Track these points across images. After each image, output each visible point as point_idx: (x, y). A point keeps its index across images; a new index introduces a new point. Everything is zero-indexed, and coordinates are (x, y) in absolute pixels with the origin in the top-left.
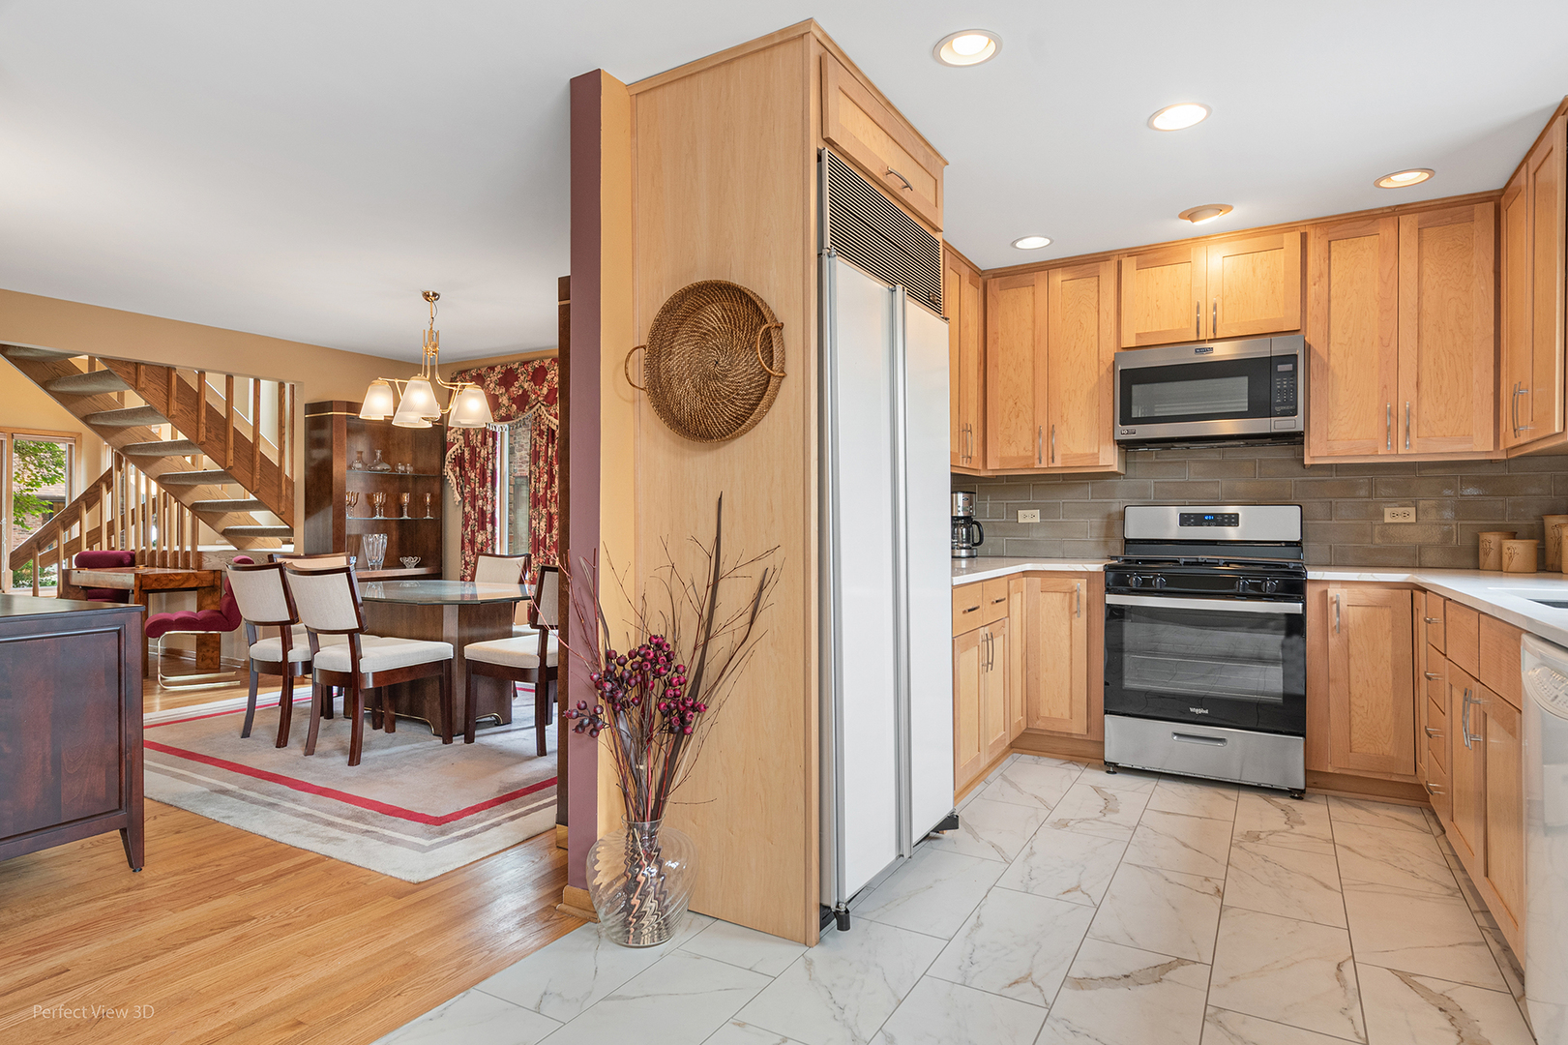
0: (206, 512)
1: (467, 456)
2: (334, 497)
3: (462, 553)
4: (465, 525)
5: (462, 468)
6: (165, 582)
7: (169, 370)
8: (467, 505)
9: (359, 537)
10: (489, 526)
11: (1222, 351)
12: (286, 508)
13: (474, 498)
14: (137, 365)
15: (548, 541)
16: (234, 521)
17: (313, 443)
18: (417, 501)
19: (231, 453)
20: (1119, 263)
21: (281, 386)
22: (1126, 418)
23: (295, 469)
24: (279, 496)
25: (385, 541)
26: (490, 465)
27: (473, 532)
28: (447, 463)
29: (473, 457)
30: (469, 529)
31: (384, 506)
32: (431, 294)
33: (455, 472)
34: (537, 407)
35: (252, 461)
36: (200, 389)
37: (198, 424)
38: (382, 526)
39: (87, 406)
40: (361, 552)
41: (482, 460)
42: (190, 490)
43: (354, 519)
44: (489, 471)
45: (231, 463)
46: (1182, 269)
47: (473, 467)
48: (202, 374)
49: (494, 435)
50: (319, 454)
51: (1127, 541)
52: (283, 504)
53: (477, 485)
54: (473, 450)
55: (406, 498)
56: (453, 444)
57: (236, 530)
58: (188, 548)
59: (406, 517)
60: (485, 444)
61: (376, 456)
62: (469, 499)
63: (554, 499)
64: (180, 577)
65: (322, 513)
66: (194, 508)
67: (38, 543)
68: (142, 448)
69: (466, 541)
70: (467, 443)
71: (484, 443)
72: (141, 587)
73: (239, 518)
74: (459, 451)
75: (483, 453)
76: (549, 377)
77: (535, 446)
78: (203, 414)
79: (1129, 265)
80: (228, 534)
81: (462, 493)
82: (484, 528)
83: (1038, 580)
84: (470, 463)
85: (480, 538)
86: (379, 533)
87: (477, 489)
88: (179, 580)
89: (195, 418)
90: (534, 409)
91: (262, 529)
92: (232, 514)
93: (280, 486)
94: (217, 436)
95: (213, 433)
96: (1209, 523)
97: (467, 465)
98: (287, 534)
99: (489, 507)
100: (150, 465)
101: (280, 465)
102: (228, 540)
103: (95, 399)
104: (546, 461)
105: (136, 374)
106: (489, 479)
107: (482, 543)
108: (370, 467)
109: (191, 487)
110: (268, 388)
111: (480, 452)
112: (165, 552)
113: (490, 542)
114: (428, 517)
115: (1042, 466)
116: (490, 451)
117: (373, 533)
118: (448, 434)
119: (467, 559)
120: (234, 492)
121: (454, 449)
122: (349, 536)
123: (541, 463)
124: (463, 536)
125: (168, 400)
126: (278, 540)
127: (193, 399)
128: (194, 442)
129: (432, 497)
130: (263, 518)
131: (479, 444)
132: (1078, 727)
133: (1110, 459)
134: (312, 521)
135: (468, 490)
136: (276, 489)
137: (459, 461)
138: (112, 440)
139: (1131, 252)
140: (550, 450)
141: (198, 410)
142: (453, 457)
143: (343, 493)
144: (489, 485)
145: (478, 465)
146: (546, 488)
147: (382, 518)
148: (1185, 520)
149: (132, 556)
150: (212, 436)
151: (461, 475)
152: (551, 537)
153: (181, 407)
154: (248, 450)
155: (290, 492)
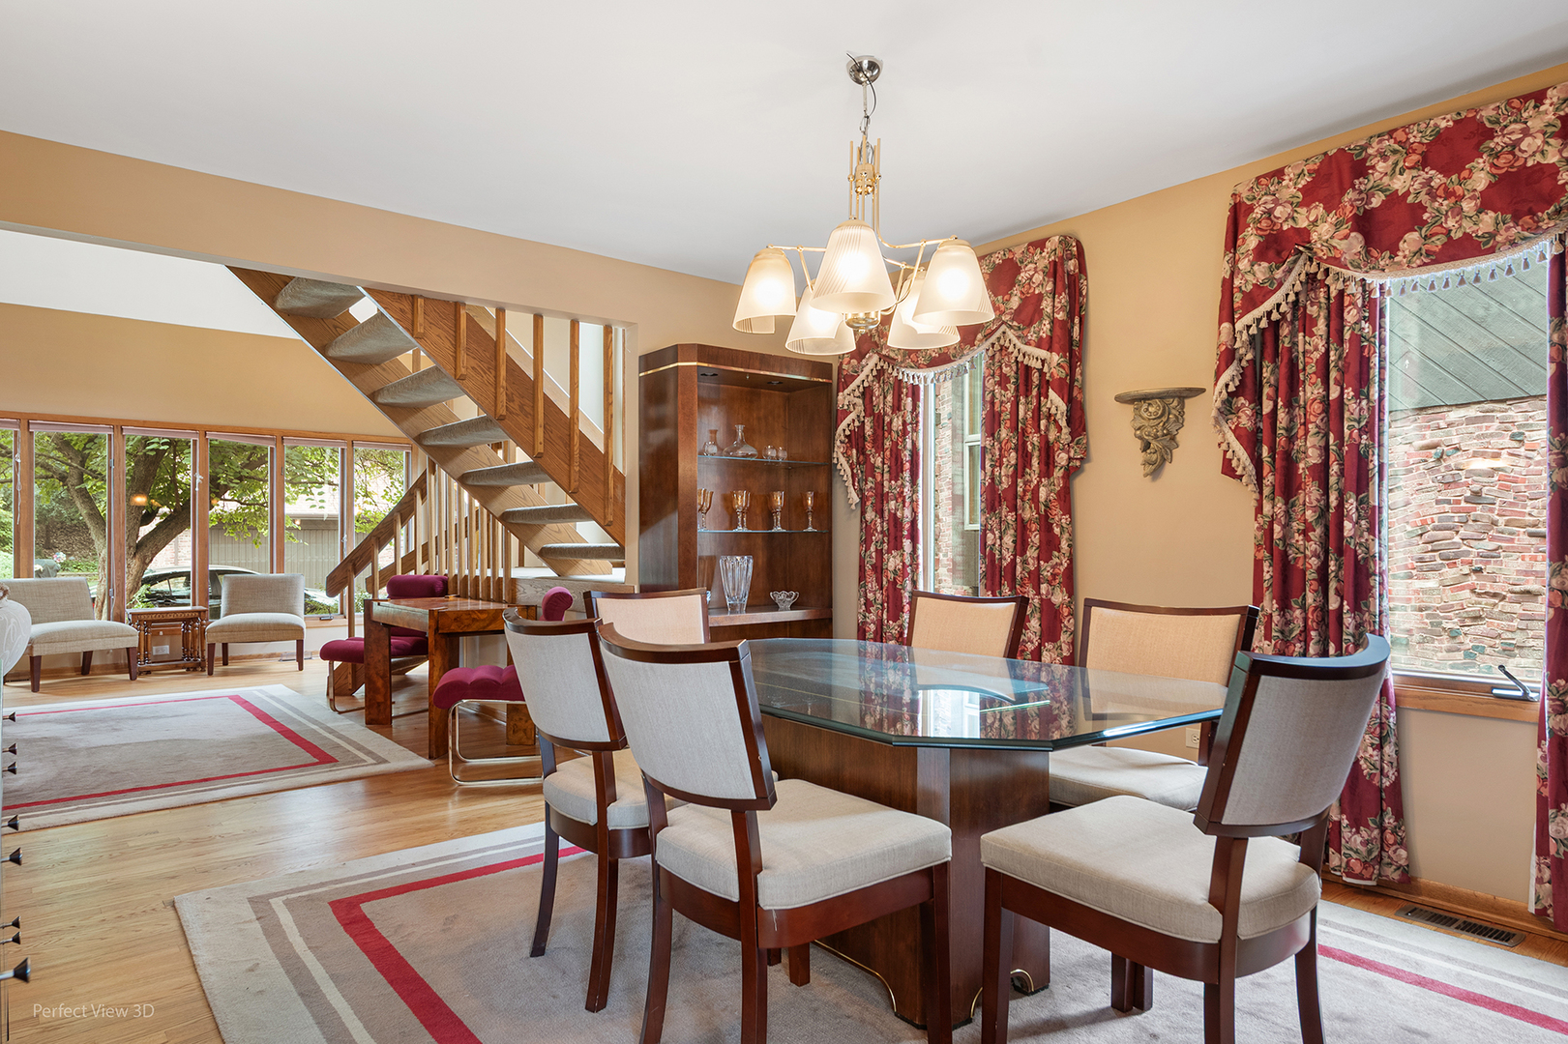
0: (521, 524)
1: (868, 430)
2: (680, 498)
3: (860, 586)
4: (866, 542)
5: (862, 451)
6: (466, 622)
7: (456, 306)
8: (869, 509)
9: (712, 561)
10: (907, 544)
12: (615, 516)
13: (881, 497)
14: (413, 298)
15: (1019, 569)
16: (555, 536)
17: (649, 423)
18: (795, 505)
19: (540, 432)
21: (608, 330)
23: (626, 459)
24: (605, 498)
25: (750, 565)
26: (909, 442)
27: (879, 553)
28: (838, 443)
29: (880, 432)
30: (873, 548)
31: (747, 511)
32: (865, 65)
33: (848, 457)
34: (998, 334)
35: (569, 445)
36: (498, 336)
37: (496, 389)
38: (743, 542)
39: (374, 376)
40: (716, 583)
41: (894, 435)
42: (499, 494)
43: (708, 532)
44: (907, 453)
45: (540, 449)
47: (879, 447)
48: (500, 311)
49: (914, 391)
50: (657, 437)
52: (610, 510)
53: (886, 476)
54: (879, 421)
55: (778, 500)
56: (847, 413)
57: (555, 548)
58: (501, 574)
59: (778, 529)
60: (899, 409)
61: (735, 434)
62: (872, 500)
63: (1029, 496)
64: (485, 616)
65: (663, 522)
66: (505, 518)
67: (354, 565)
68: (438, 434)
69: (868, 567)
70: (869, 409)
71: (897, 407)
72: (437, 630)
73: (559, 532)
74: (857, 424)
75: (897, 424)
76: (1023, 276)
77: (993, 403)
78: (503, 372)
80: (547, 555)
81: (861, 492)
82: (899, 546)
84: (874, 441)
85: (892, 562)
86: (742, 555)
87: (886, 483)
88: (484, 620)
89: (492, 380)
90: (993, 339)
91: (585, 548)
92: (552, 527)
93: (606, 483)
94: (521, 407)
95: (517, 403)
97: (868, 445)
98: (617, 555)
99: (907, 512)
100: (451, 459)
101: (607, 452)
102: (547, 562)
103: (384, 370)
104: (1014, 428)
105: (413, 314)
106: (907, 466)
107: (895, 572)
108: (728, 453)
109: (501, 489)
110: (590, 335)
111: (891, 422)
112: (477, 577)
113: (909, 570)
114: (810, 529)
116: (909, 419)
117: (732, 553)
118: (840, 397)
119: (870, 596)
120: (548, 495)
121: (848, 420)
122: (700, 558)
123: (1004, 433)
124: (862, 561)
125: (455, 352)
126: (607, 563)
127: (490, 349)
128: (492, 418)
129: (815, 497)
130: (589, 533)
131: (889, 410)
134: (649, 534)
135: (870, 485)
136: (601, 487)
137: (856, 439)
138: (406, 424)
140: (1021, 408)
141: (496, 368)
142: (848, 433)
143: (693, 493)
144: (907, 475)
145: (888, 444)
146: (1015, 476)
147: (745, 530)
149: (445, 581)
150: (515, 406)
151: (858, 463)
152: (1025, 562)
153: (473, 363)
154: (562, 427)
155: (619, 492)
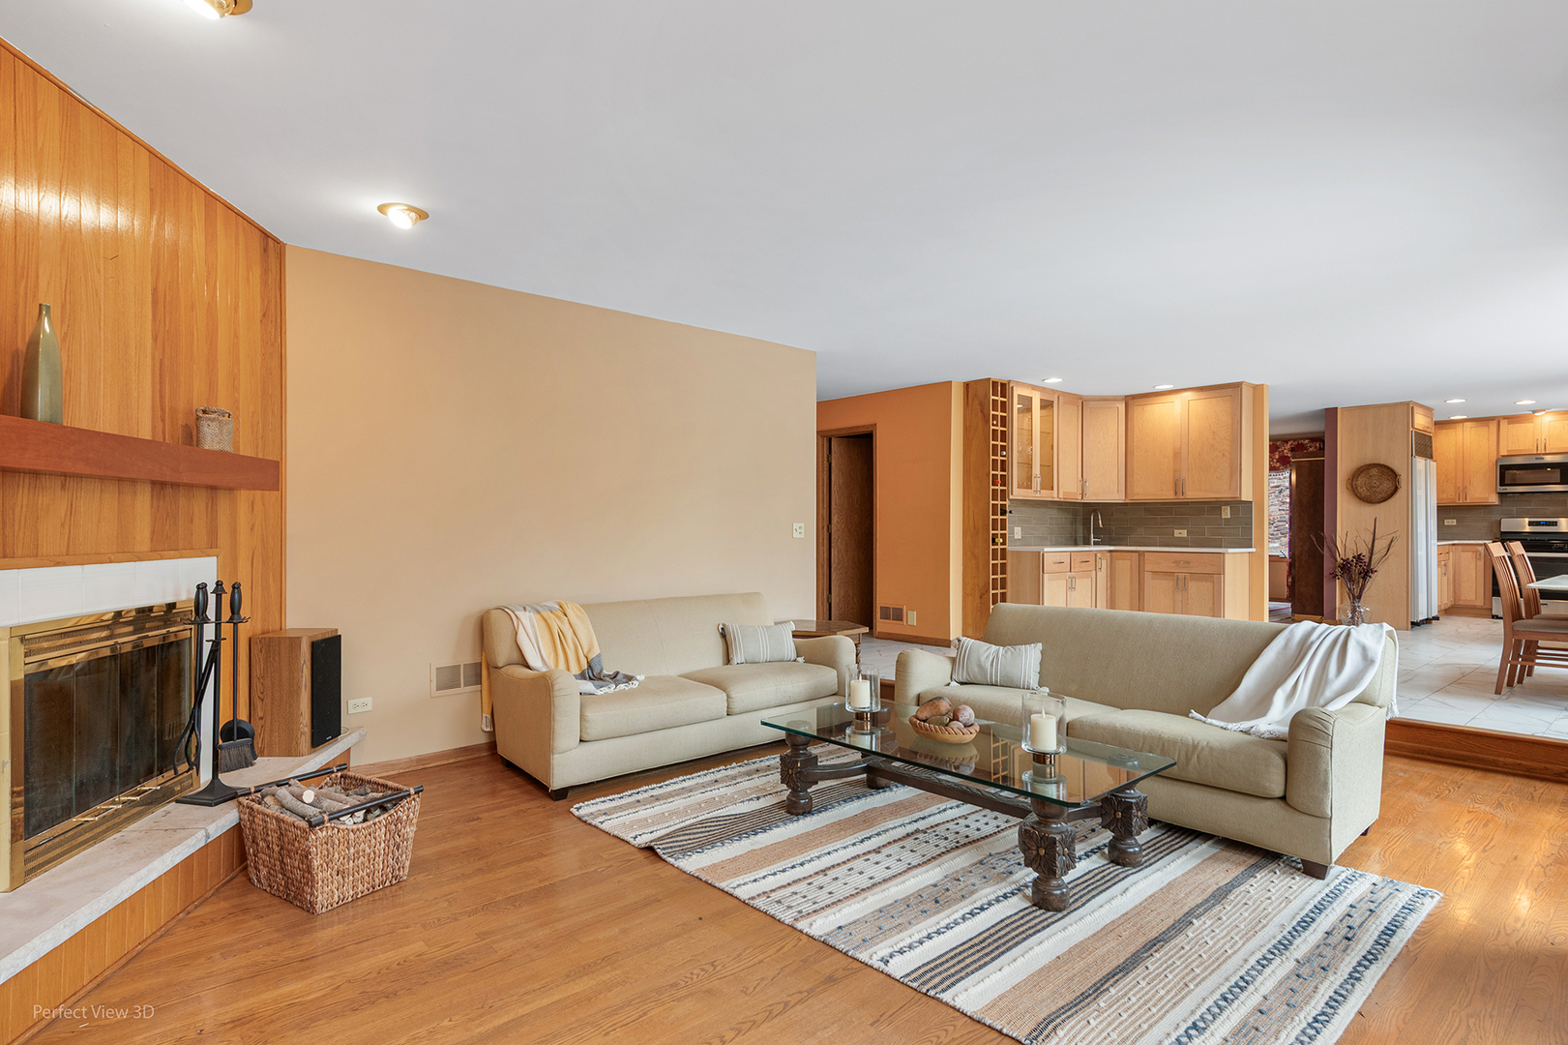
11: (1549, 459)
20: (1499, 421)
22: (1502, 483)
46: (1529, 426)
51: (1502, 533)
79: (1504, 424)
83: (1460, 547)
96: (1543, 525)
115: (1461, 502)
132: (1480, 603)
133: (1494, 499)
139: (1505, 418)
148: (1530, 524)
